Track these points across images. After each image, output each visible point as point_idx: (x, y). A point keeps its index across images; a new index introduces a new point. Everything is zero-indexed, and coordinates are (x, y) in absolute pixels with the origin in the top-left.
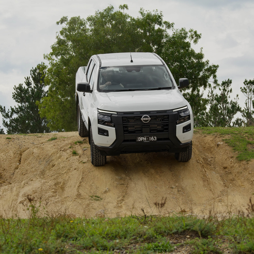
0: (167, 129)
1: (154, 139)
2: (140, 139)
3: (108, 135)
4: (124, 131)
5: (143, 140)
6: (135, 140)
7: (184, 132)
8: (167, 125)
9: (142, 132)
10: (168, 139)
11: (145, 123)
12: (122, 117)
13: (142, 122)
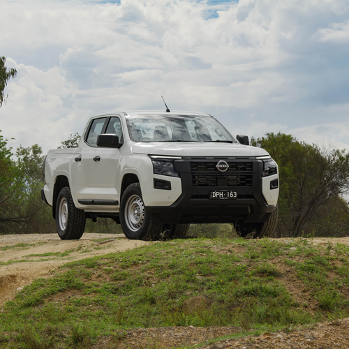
0: (250, 182)
1: (234, 195)
2: (215, 194)
3: (170, 189)
5: (218, 196)
6: (208, 196)
7: (271, 188)
8: (251, 177)
9: (217, 185)
10: (251, 196)
11: (221, 173)
12: (191, 163)
13: (218, 170)
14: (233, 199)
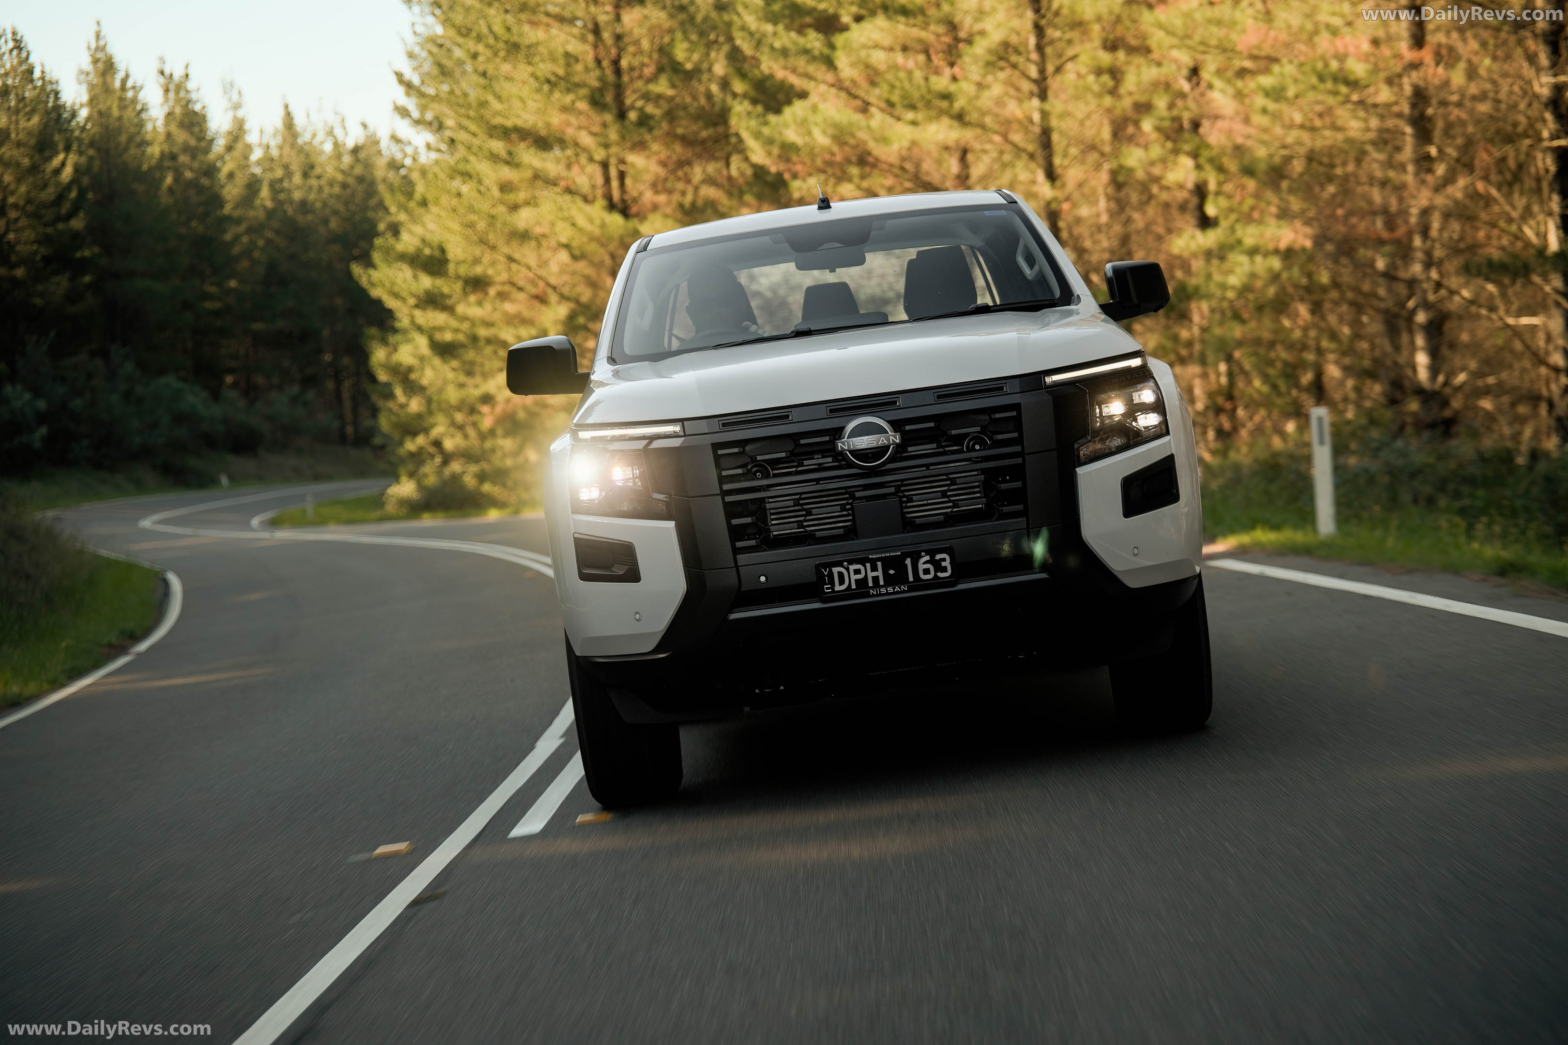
0: (1017, 496)
1: (939, 567)
2: (846, 577)
3: (633, 576)
4: (736, 533)
5: (862, 583)
9: (852, 534)
11: (867, 473)
12: (716, 446)
13: (851, 465)
14: (936, 582)
